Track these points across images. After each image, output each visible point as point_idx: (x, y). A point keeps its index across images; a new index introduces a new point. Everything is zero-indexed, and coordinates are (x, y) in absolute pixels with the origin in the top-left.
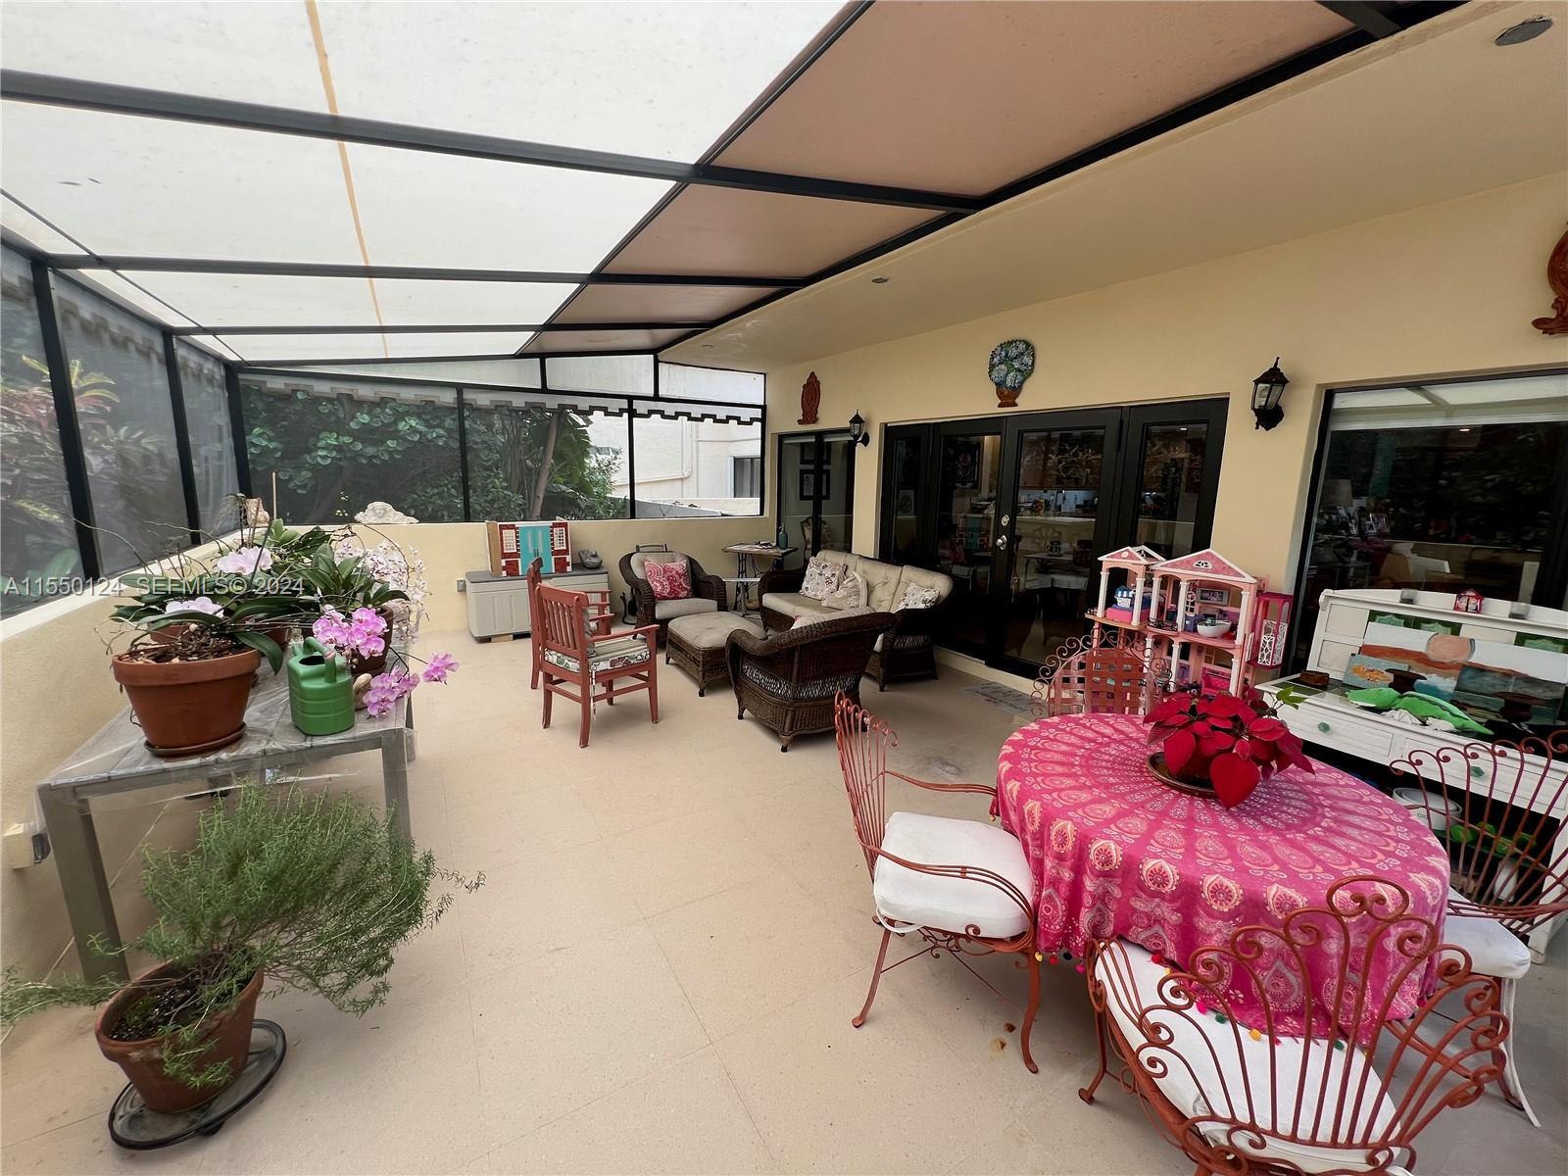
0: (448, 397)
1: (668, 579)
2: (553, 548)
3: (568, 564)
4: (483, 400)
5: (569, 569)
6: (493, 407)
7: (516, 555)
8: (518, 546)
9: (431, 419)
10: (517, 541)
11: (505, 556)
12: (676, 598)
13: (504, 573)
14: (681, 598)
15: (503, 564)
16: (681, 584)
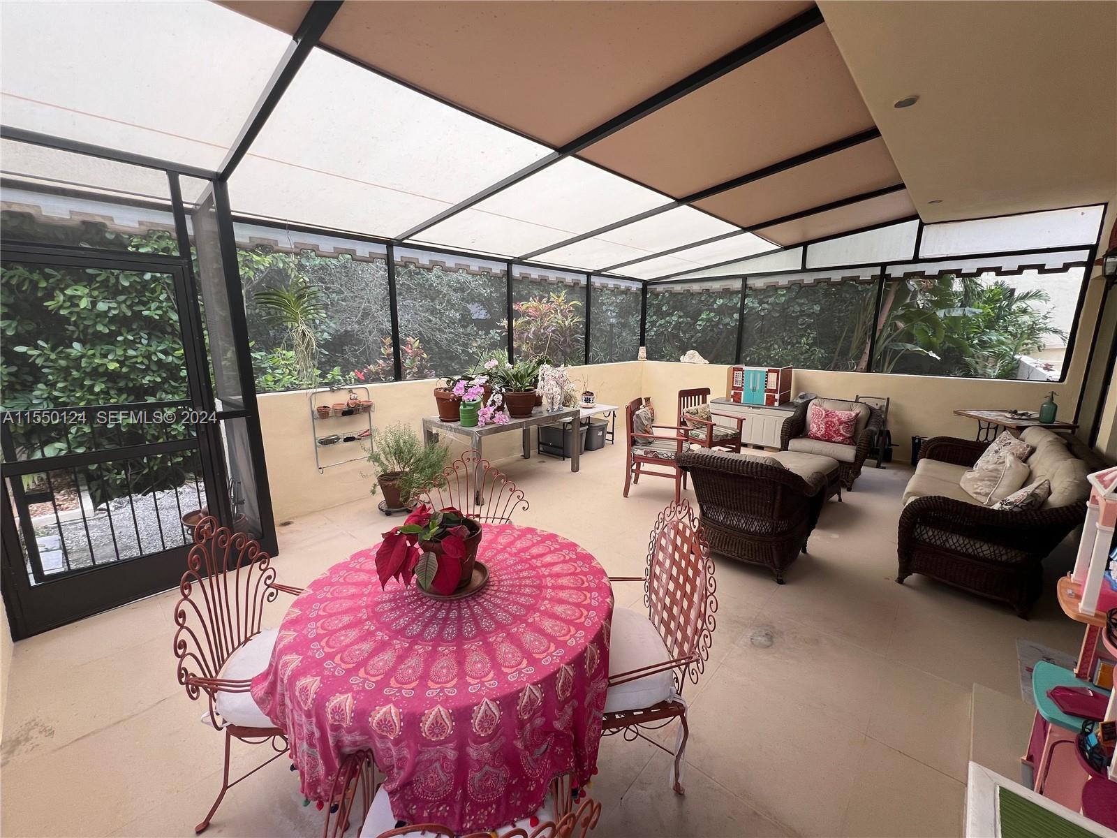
0: (737, 285)
1: (826, 423)
2: (766, 387)
3: (776, 400)
4: (759, 283)
5: (776, 404)
6: (765, 287)
7: (741, 389)
8: (743, 383)
9: (764, 298)
10: (743, 380)
11: (734, 388)
12: (829, 440)
13: (732, 400)
14: (834, 442)
15: (732, 393)
16: (838, 430)
